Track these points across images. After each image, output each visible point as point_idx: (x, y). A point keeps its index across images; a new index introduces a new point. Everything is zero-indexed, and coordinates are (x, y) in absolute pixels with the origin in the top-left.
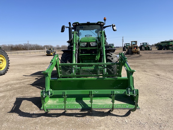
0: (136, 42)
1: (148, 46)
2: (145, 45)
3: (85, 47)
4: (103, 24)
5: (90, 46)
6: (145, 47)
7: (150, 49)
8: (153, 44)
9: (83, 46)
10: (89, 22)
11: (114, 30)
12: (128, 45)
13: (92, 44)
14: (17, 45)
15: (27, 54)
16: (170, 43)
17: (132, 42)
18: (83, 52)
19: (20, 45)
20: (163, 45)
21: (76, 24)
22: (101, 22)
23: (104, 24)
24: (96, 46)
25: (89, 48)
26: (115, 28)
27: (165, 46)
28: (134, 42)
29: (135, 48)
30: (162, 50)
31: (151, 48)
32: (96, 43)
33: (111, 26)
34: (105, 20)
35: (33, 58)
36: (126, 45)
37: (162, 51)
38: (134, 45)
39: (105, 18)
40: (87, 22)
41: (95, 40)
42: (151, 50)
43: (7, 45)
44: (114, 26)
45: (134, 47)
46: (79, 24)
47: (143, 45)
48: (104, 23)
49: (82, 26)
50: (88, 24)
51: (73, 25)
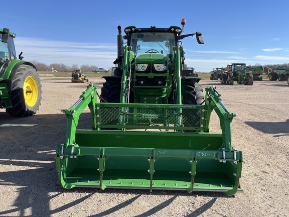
22: (175, 28)
34: (183, 23)
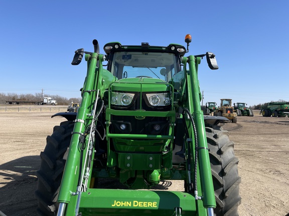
0: (230, 101)
1: (247, 109)
2: (242, 106)
3: (130, 107)
4: (182, 50)
5: (147, 107)
6: (242, 111)
7: (251, 114)
8: (252, 106)
9: (123, 104)
10: (147, 44)
11: (211, 67)
12: (212, 106)
13: (154, 98)
14: (23, 96)
15: (35, 111)
16: (285, 105)
17: (222, 100)
18: (120, 124)
19: (28, 96)
20: (272, 108)
21: (114, 47)
23: (185, 52)
24: (167, 108)
25: (141, 113)
26: (213, 62)
27: (276, 111)
28: (226, 100)
29: (229, 112)
30: (270, 116)
31: (252, 112)
32: (167, 96)
33: (203, 55)
35: (40, 119)
36: (209, 105)
37: (272, 119)
38: (226, 105)
39: (188, 35)
40: (143, 44)
41: (165, 88)
42: (252, 116)
43: (7, 95)
44: (213, 57)
45: (227, 110)
46: (121, 49)
47: (238, 106)
48: (184, 48)
49: (129, 53)
50: (145, 49)
51: (106, 48)
